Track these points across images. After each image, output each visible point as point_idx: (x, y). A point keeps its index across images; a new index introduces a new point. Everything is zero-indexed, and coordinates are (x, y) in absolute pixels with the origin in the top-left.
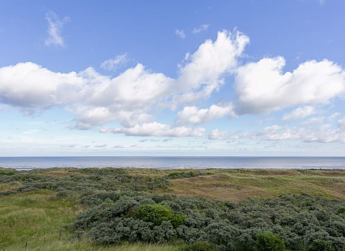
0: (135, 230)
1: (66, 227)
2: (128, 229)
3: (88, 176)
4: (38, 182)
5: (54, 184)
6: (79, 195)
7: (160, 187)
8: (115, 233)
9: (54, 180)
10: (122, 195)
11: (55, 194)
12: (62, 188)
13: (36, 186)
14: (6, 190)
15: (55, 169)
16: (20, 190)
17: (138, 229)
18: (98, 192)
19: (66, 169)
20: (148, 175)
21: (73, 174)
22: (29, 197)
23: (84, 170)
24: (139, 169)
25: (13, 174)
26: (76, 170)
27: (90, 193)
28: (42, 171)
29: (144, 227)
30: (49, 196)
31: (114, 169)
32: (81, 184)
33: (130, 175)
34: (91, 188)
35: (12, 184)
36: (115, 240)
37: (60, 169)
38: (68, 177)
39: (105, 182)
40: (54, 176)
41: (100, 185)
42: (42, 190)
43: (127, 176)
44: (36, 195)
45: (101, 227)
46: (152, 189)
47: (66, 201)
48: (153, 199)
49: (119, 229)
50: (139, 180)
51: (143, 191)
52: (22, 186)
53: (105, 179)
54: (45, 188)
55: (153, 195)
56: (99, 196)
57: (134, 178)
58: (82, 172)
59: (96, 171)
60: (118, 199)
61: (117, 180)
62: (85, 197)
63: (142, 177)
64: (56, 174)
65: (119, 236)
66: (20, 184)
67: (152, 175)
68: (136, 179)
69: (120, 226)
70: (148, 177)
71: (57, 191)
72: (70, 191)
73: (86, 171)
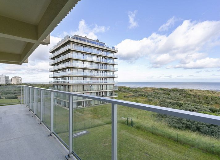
0: (195, 125)
1: (154, 115)
2: (189, 123)
3: (162, 92)
4: (139, 93)
5: (146, 95)
6: (158, 101)
7: (216, 103)
8: (181, 123)
9: (146, 93)
10: (185, 104)
11: (147, 99)
12: (150, 97)
13: (139, 95)
14: (128, 96)
15: (146, 88)
16: (133, 96)
17: (197, 125)
18: (168, 100)
19: (151, 88)
20: (205, 94)
21: (154, 90)
22: (136, 99)
23: (160, 89)
24: (197, 90)
25: (129, 89)
26: (156, 89)
27: (165, 101)
28: (140, 88)
29: (202, 125)
30: (144, 100)
31: (179, 89)
32: (159, 96)
33: (190, 93)
34: (164, 98)
35: (130, 93)
36: (181, 127)
37: (148, 88)
38: (152, 92)
39: (173, 96)
40: (145, 91)
41: (170, 97)
42: (141, 97)
43: (188, 94)
44: (139, 99)
45: (172, 118)
46: (209, 104)
47: (152, 103)
48: (210, 110)
49: (184, 122)
50: (197, 97)
51: (201, 104)
52: (133, 94)
53: (173, 94)
54: (142, 96)
55: (210, 107)
56: (170, 103)
57: (193, 95)
58: (159, 90)
59: (167, 90)
60: (182, 106)
61: (180, 95)
62: (162, 102)
63: (200, 95)
64: (146, 90)
65: (184, 126)
66: (132, 94)
67: (209, 95)
68: (195, 96)
69: (184, 120)
70: (204, 96)
71: (148, 98)
72: (154, 99)
73: (161, 89)
